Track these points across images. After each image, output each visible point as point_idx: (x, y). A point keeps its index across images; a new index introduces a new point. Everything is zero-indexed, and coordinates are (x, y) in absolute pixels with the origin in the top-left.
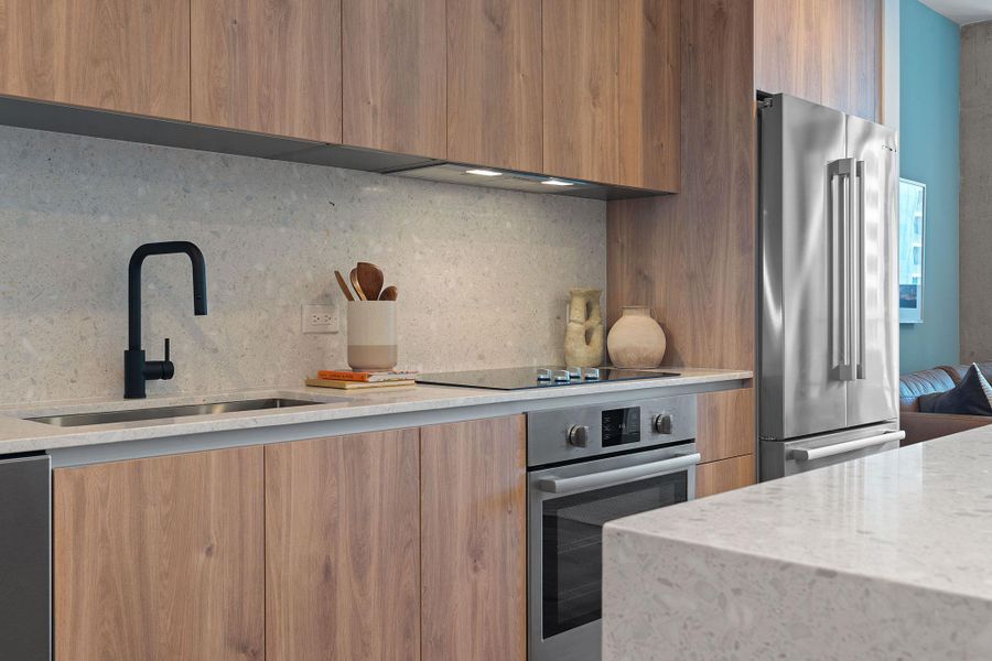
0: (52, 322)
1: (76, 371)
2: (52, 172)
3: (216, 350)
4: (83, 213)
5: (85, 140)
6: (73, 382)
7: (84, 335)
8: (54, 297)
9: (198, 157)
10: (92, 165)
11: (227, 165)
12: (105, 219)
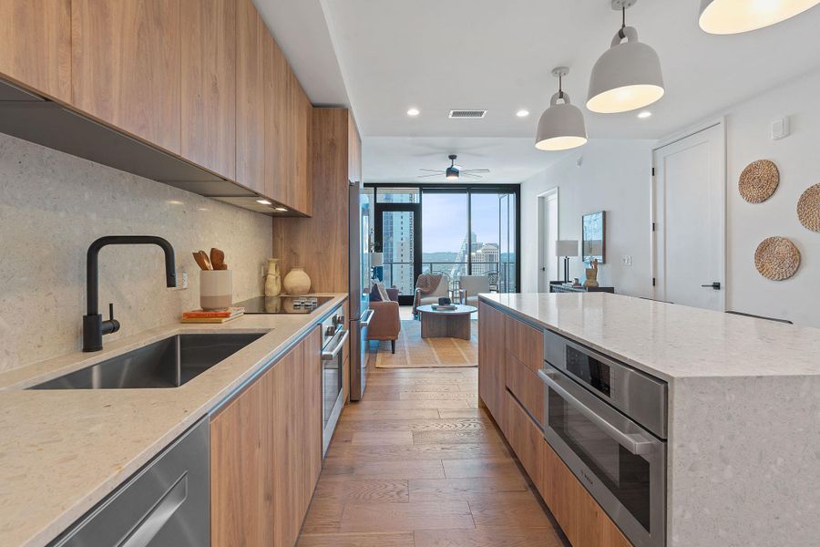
0: (22, 299)
1: (42, 338)
2: (22, 173)
3: (130, 308)
4: (46, 209)
5: (48, 151)
6: (39, 346)
7: (48, 308)
8: (24, 279)
9: (121, 175)
10: (53, 171)
11: (136, 182)
12: (62, 214)
